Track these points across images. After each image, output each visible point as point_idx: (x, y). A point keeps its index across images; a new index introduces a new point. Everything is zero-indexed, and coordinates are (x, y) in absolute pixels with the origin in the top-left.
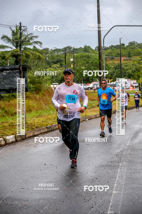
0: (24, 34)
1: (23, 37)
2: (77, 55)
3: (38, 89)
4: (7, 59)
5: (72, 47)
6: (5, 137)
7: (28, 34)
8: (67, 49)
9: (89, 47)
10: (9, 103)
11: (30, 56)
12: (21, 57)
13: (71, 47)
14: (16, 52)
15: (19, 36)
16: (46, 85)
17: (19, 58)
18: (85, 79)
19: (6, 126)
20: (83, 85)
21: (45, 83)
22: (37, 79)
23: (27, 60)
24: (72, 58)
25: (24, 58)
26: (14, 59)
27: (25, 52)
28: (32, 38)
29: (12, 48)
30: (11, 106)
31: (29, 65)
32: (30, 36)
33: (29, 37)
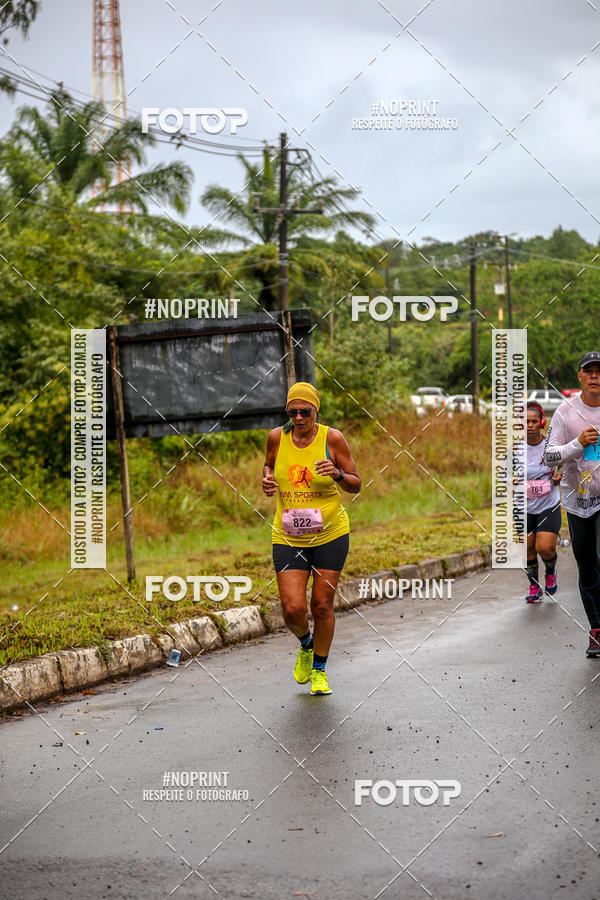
0: (299, 182)
1: (294, 194)
2: (520, 270)
3: (357, 413)
4: (225, 288)
5: (501, 234)
6: (217, 614)
7: (315, 182)
8: (479, 245)
9: (574, 234)
10: (236, 470)
11: (323, 273)
12: (286, 280)
13: (499, 237)
14: (263, 256)
15: (276, 192)
16: (390, 394)
17: (277, 284)
18: (556, 368)
19: (224, 565)
20: (547, 393)
21: (385, 388)
22: (351, 372)
23: (311, 289)
24: (500, 282)
25: (300, 282)
26: (255, 287)
27: (301, 255)
28: (333, 199)
29: (245, 241)
30: (243, 481)
31: (319, 313)
32: (323, 191)
33: (320, 194)
